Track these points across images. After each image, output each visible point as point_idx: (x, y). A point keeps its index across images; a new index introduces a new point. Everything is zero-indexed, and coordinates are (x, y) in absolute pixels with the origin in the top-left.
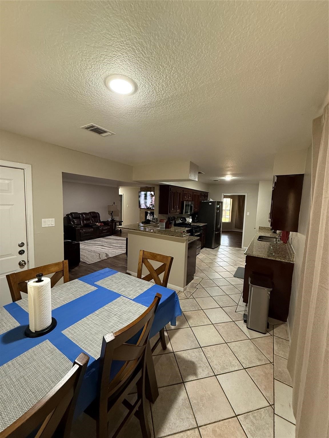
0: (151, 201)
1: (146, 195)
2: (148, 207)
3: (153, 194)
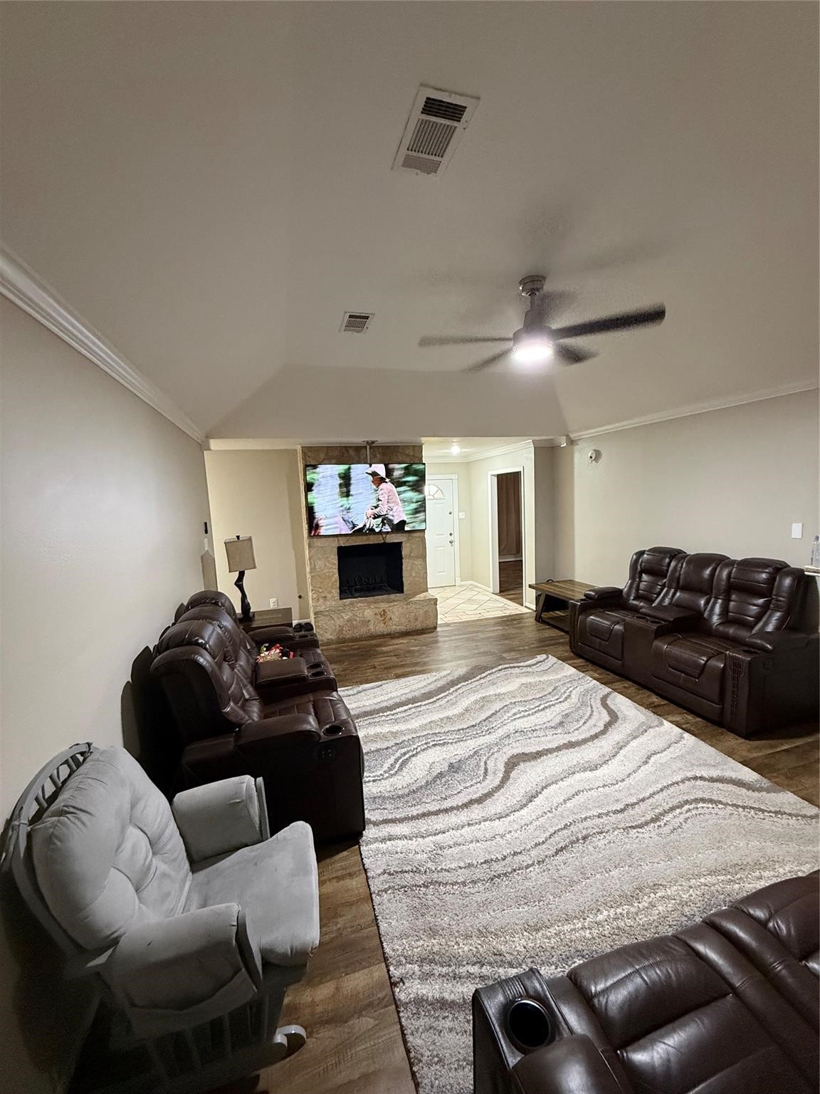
0: (373, 502)
1: (346, 479)
2: (361, 526)
3: (382, 473)
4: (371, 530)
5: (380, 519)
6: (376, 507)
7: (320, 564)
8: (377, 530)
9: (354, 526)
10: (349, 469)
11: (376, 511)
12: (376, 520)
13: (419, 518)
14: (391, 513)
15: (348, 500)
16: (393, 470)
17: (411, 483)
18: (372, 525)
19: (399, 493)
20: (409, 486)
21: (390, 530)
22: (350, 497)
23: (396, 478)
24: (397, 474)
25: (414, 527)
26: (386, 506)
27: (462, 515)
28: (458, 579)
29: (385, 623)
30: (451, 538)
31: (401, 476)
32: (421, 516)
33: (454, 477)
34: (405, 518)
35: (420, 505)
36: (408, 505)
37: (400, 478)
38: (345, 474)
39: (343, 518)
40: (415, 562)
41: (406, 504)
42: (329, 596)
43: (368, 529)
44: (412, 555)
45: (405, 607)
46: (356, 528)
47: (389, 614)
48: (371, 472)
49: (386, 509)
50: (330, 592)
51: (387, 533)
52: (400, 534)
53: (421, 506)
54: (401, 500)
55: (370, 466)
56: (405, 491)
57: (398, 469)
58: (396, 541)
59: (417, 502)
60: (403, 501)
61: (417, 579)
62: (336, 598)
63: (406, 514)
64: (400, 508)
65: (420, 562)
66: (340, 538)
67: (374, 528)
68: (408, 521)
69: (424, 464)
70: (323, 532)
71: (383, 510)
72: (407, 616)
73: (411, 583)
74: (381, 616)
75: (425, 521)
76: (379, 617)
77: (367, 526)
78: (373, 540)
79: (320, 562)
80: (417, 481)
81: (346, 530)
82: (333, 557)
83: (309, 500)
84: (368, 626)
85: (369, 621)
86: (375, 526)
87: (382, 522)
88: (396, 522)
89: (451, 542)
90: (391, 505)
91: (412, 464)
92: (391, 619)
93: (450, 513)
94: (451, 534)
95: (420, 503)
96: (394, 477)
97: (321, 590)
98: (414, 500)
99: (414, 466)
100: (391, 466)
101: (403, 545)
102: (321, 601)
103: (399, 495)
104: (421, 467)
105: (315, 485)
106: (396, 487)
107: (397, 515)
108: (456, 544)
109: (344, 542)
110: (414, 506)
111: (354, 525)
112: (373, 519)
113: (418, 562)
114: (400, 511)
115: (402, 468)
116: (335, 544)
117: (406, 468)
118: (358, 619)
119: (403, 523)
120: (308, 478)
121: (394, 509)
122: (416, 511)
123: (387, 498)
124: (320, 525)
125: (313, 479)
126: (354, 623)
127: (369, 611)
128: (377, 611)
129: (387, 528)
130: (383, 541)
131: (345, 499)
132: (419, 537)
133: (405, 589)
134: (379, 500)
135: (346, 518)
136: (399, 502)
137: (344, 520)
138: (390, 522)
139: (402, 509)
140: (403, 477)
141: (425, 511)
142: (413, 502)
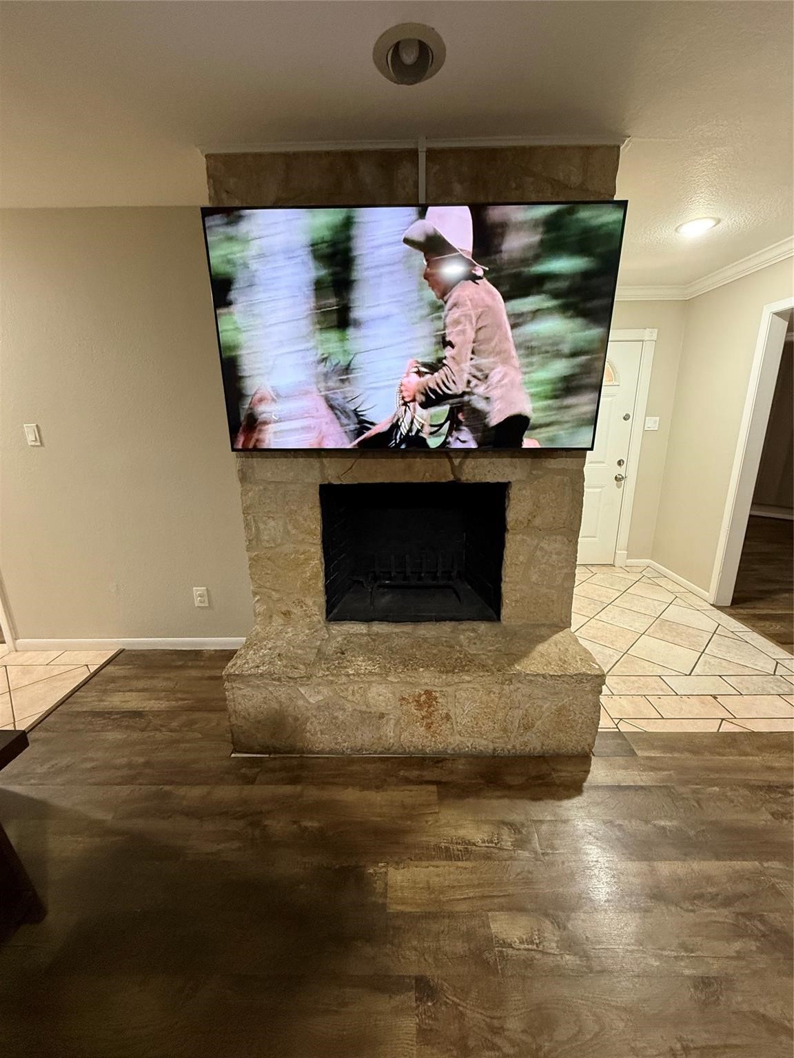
0: (425, 351)
1: (337, 263)
2: (382, 426)
4: (415, 443)
5: (445, 409)
6: (434, 367)
7: (272, 528)
8: (434, 443)
9: (363, 425)
10: (348, 223)
11: (431, 380)
12: (434, 410)
13: (575, 411)
14: (481, 390)
15: (342, 340)
16: (502, 229)
17: (563, 285)
18: (416, 426)
19: (517, 321)
20: (555, 295)
21: (473, 445)
22: (351, 332)
23: (512, 262)
24: (515, 244)
25: (551, 440)
26: (467, 366)
27: (652, 423)
28: (622, 553)
29: (429, 727)
30: (621, 471)
31: (530, 254)
32: (581, 404)
33: (650, 334)
34: (526, 407)
35: (582, 366)
36: (543, 365)
37: (525, 262)
38: (333, 243)
39: (327, 400)
40: (544, 544)
41: (535, 359)
42: (297, 611)
43: (407, 438)
44: (537, 522)
45: (496, 689)
46: (367, 434)
47: (443, 705)
48: (421, 239)
49: (466, 377)
50: (300, 603)
51: (467, 453)
52: (507, 461)
53: (586, 369)
54: (518, 346)
55: (422, 215)
56: (536, 314)
57: (520, 226)
58: (490, 479)
59: (574, 354)
60: (528, 349)
61: (544, 590)
62: (315, 619)
63: (532, 395)
64: (513, 373)
65: (558, 546)
66: (325, 461)
67: (424, 434)
68: (534, 418)
69: (623, 205)
70: (272, 438)
71: (457, 377)
72: (500, 715)
73: (523, 598)
74: (420, 706)
75: (593, 421)
76: (412, 708)
77: (404, 430)
78: (419, 472)
79: (272, 523)
80: (585, 275)
81: (337, 438)
82: (306, 511)
83: (224, 337)
84: (378, 728)
85: (382, 716)
86: (427, 429)
87: (452, 417)
88: (495, 419)
89: (618, 479)
90: (483, 361)
91: (574, 205)
92: (448, 717)
93: (626, 418)
94: (620, 463)
95: (583, 359)
96: (505, 256)
97: (275, 596)
98: (566, 348)
99: (585, 214)
100: (496, 213)
101: (513, 493)
102: (278, 621)
103: (513, 326)
104: (608, 216)
105: (236, 286)
106: (507, 298)
107: (502, 398)
108: (630, 484)
109: (336, 473)
110: (560, 368)
111: (361, 422)
112: (424, 405)
113: (553, 545)
114: (512, 383)
115: (535, 224)
116: (314, 476)
117: (550, 224)
118: (349, 707)
119: (518, 424)
120: (216, 254)
121: (495, 376)
122: (568, 387)
123: (471, 334)
124: (261, 418)
125: (229, 262)
126: (339, 714)
127: (382, 689)
128: (407, 691)
129: (466, 439)
130: (451, 478)
131: (333, 335)
132: (563, 472)
133: (505, 612)
134: (445, 343)
135: (338, 399)
136: (514, 352)
137: (332, 407)
138: (476, 418)
139: (519, 378)
140: (537, 258)
141: (598, 388)
142: (558, 355)
